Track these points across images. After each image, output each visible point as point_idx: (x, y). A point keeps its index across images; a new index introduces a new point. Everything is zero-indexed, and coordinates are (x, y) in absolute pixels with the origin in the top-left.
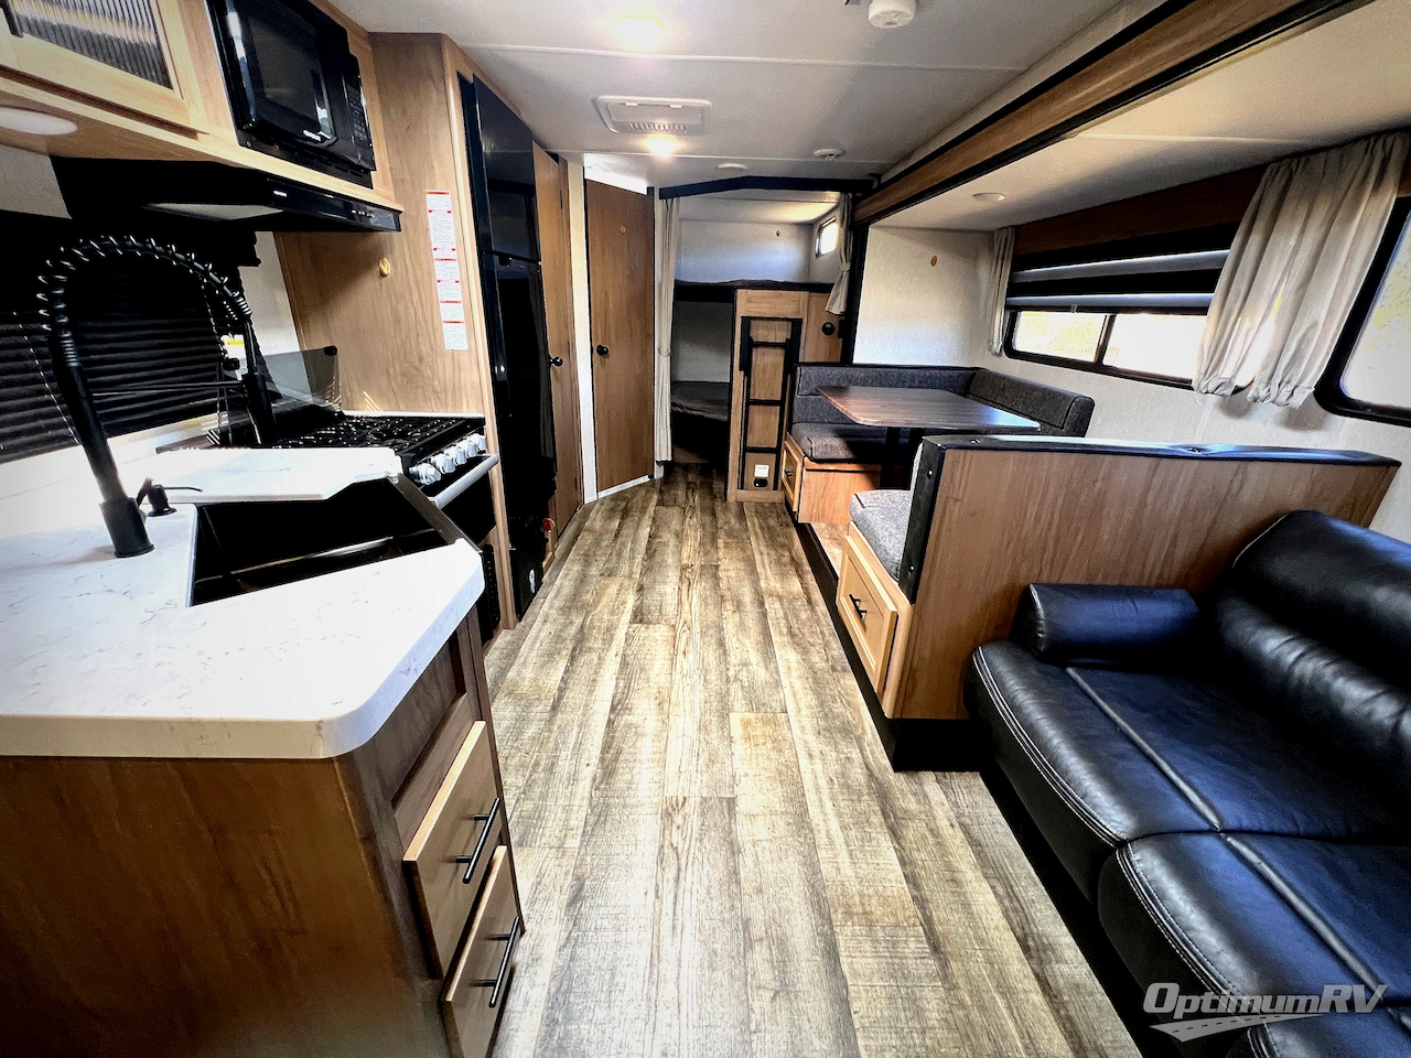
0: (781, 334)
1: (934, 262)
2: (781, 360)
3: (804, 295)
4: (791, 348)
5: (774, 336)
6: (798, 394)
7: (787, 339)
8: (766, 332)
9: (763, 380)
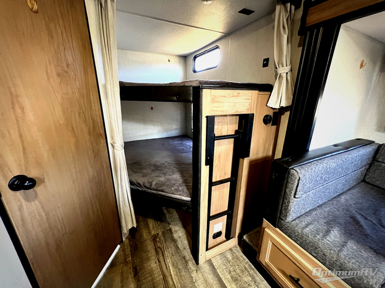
0: (231, 127)
1: (361, 65)
5: (226, 129)
6: (295, 197)
7: (236, 131)
8: (221, 127)
9: (219, 165)
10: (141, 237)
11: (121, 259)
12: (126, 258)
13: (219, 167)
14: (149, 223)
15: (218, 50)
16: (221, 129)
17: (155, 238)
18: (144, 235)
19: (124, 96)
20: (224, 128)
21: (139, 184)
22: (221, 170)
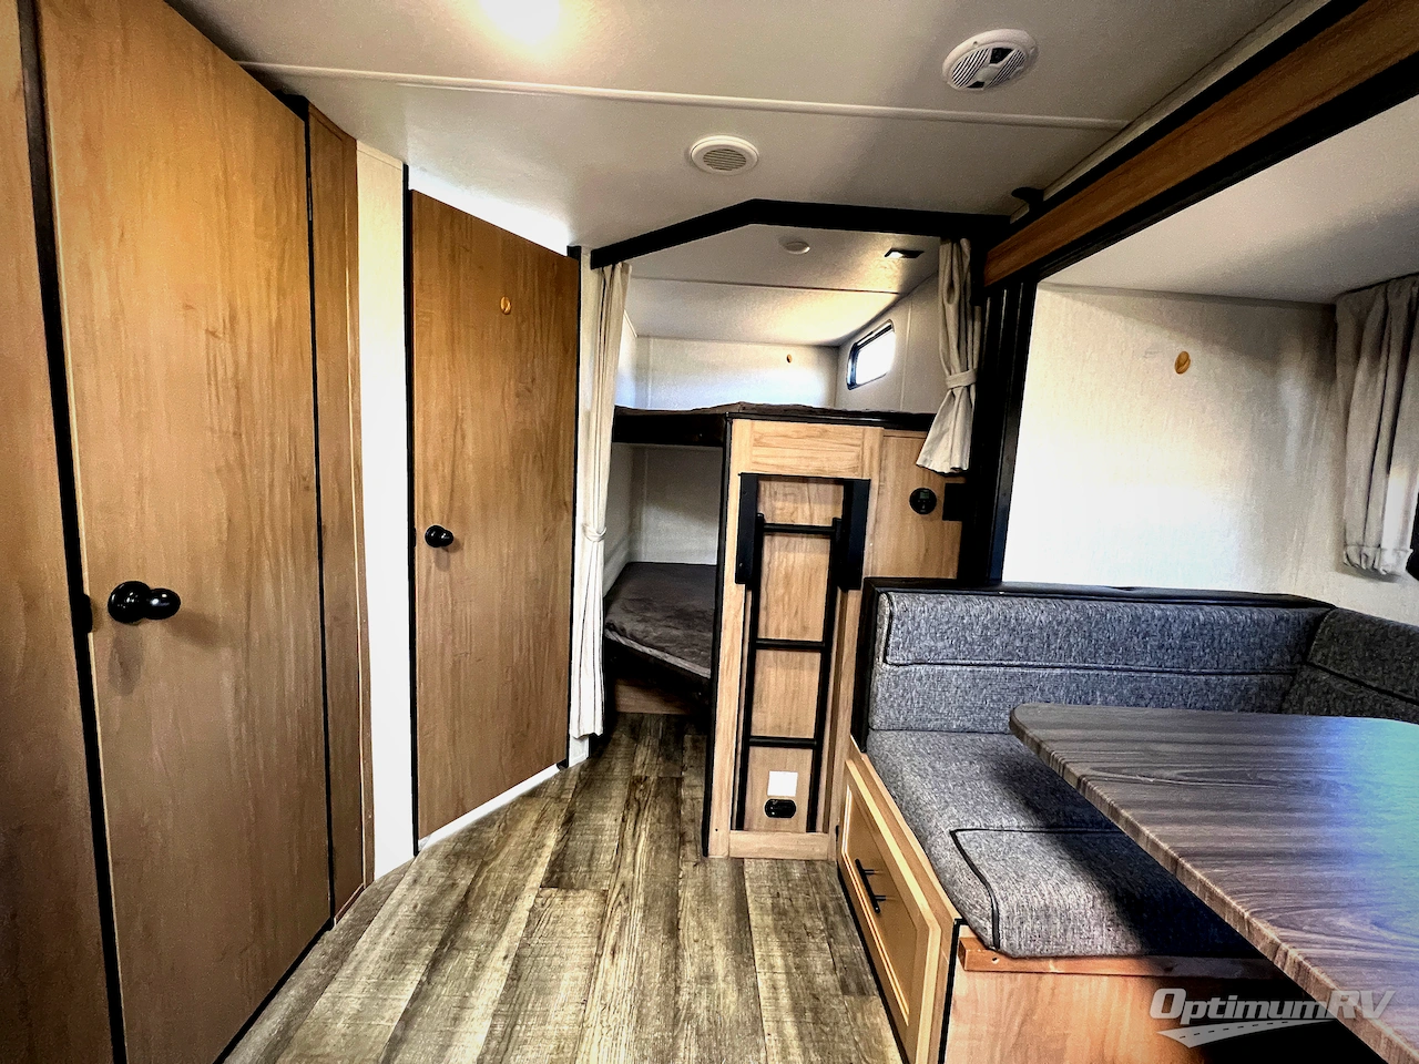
0: (822, 510)
1: (1182, 364)
2: (822, 559)
3: (872, 434)
4: (845, 540)
5: (807, 513)
6: (885, 661)
7: (835, 520)
8: (792, 505)
9: (786, 599)
10: (608, 770)
11: (552, 790)
12: (562, 793)
13: (786, 607)
14: (638, 752)
15: (890, 333)
16: (791, 511)
17: (635, 783)
18: (617, 770)
19: (618, 435)
20: (800, 510)
21: (623, 630)
22: (793, 615)
